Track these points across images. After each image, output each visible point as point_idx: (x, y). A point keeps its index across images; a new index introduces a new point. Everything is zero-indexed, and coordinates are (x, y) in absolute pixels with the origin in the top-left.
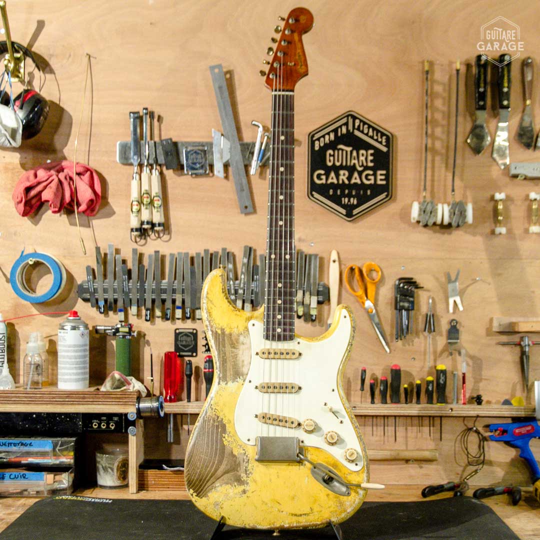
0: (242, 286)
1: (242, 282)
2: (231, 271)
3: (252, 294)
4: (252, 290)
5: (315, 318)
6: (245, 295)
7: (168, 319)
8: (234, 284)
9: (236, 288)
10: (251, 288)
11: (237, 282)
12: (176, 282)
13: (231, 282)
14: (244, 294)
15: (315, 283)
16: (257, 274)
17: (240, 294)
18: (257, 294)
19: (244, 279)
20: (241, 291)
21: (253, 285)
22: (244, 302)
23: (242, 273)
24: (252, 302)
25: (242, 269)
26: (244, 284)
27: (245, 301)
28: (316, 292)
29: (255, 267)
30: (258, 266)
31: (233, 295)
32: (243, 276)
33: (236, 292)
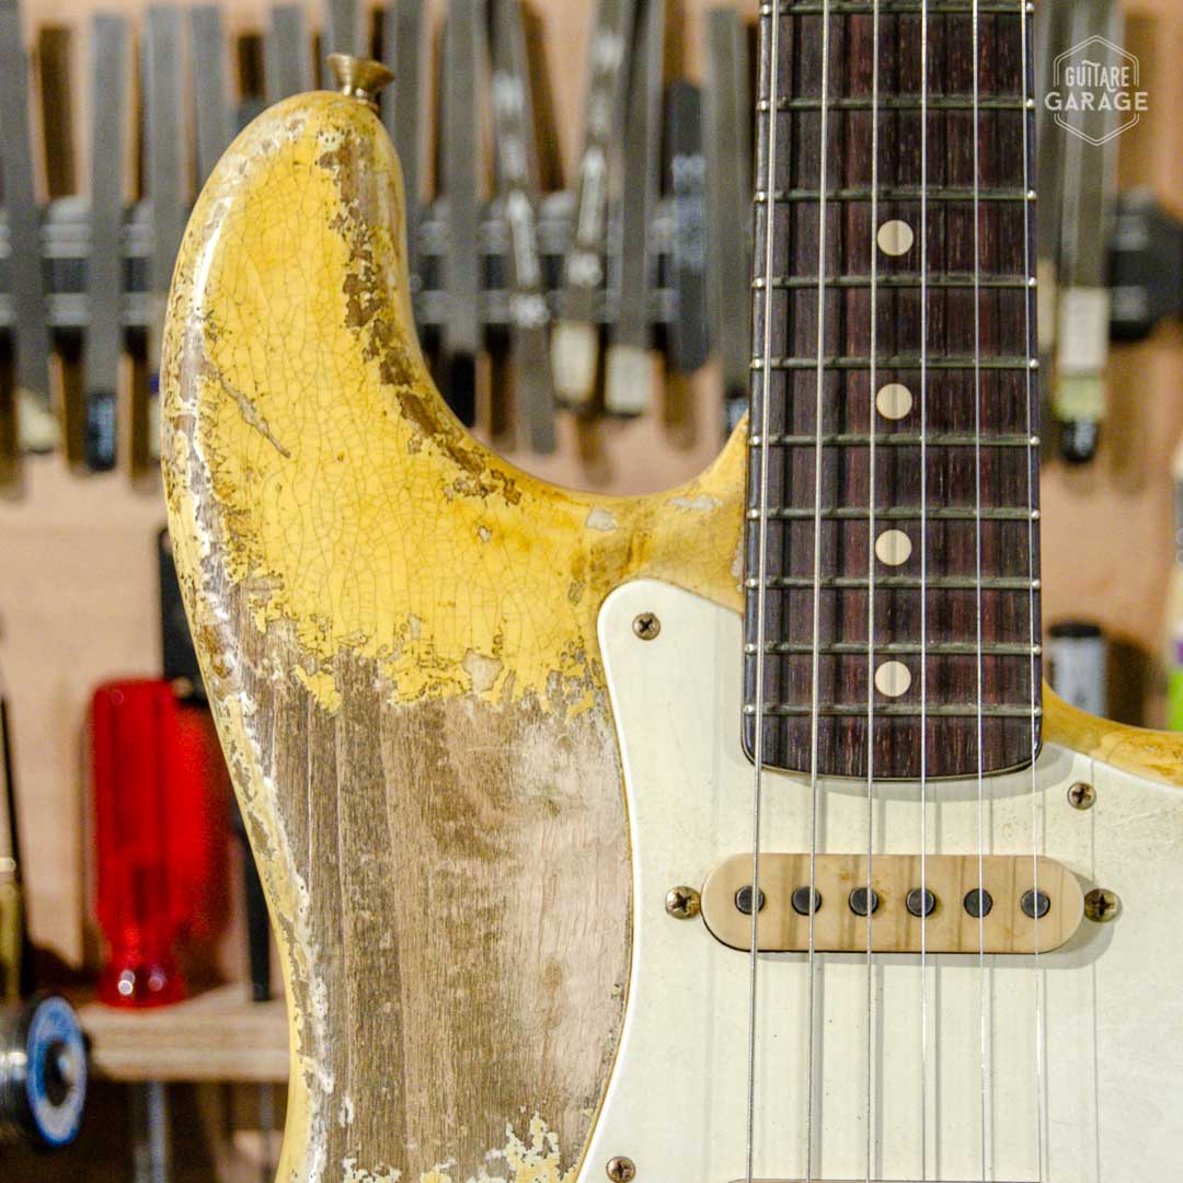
0: (589, 228)
1: (593, 199)
2: (508, 125)
3: (661, 281)
4: (662, 258)
5: (1097, 440)
6: (613, 293)
7: (101, 464)
8: (537, 216)
9: (554, 247)
10: (652, 248)
11: (558, 204)
12: (145, 212)
13: (518, 208)
14: (604, 284)
15: (1091, 202)
16: (691, 147)
17: (579, 290)
18: (691, 283)
19: (605, 180)
20: (582, 269)
21: (666, 224)
22: (605, 339)
23: (590, 140)
24: (660, 339)
25: (588, 110)
26: (606, 213)
27: (619, 334)
28: (1095, 265)
29: (680, 99)
30: (693, 93)
31: (530, 291)
32: (594, 165)
33: (552, 272)
